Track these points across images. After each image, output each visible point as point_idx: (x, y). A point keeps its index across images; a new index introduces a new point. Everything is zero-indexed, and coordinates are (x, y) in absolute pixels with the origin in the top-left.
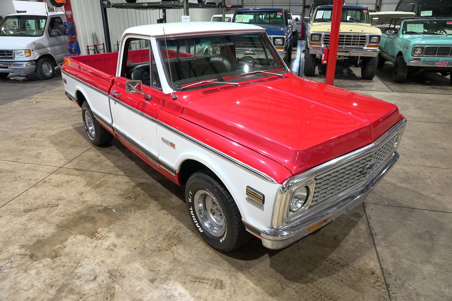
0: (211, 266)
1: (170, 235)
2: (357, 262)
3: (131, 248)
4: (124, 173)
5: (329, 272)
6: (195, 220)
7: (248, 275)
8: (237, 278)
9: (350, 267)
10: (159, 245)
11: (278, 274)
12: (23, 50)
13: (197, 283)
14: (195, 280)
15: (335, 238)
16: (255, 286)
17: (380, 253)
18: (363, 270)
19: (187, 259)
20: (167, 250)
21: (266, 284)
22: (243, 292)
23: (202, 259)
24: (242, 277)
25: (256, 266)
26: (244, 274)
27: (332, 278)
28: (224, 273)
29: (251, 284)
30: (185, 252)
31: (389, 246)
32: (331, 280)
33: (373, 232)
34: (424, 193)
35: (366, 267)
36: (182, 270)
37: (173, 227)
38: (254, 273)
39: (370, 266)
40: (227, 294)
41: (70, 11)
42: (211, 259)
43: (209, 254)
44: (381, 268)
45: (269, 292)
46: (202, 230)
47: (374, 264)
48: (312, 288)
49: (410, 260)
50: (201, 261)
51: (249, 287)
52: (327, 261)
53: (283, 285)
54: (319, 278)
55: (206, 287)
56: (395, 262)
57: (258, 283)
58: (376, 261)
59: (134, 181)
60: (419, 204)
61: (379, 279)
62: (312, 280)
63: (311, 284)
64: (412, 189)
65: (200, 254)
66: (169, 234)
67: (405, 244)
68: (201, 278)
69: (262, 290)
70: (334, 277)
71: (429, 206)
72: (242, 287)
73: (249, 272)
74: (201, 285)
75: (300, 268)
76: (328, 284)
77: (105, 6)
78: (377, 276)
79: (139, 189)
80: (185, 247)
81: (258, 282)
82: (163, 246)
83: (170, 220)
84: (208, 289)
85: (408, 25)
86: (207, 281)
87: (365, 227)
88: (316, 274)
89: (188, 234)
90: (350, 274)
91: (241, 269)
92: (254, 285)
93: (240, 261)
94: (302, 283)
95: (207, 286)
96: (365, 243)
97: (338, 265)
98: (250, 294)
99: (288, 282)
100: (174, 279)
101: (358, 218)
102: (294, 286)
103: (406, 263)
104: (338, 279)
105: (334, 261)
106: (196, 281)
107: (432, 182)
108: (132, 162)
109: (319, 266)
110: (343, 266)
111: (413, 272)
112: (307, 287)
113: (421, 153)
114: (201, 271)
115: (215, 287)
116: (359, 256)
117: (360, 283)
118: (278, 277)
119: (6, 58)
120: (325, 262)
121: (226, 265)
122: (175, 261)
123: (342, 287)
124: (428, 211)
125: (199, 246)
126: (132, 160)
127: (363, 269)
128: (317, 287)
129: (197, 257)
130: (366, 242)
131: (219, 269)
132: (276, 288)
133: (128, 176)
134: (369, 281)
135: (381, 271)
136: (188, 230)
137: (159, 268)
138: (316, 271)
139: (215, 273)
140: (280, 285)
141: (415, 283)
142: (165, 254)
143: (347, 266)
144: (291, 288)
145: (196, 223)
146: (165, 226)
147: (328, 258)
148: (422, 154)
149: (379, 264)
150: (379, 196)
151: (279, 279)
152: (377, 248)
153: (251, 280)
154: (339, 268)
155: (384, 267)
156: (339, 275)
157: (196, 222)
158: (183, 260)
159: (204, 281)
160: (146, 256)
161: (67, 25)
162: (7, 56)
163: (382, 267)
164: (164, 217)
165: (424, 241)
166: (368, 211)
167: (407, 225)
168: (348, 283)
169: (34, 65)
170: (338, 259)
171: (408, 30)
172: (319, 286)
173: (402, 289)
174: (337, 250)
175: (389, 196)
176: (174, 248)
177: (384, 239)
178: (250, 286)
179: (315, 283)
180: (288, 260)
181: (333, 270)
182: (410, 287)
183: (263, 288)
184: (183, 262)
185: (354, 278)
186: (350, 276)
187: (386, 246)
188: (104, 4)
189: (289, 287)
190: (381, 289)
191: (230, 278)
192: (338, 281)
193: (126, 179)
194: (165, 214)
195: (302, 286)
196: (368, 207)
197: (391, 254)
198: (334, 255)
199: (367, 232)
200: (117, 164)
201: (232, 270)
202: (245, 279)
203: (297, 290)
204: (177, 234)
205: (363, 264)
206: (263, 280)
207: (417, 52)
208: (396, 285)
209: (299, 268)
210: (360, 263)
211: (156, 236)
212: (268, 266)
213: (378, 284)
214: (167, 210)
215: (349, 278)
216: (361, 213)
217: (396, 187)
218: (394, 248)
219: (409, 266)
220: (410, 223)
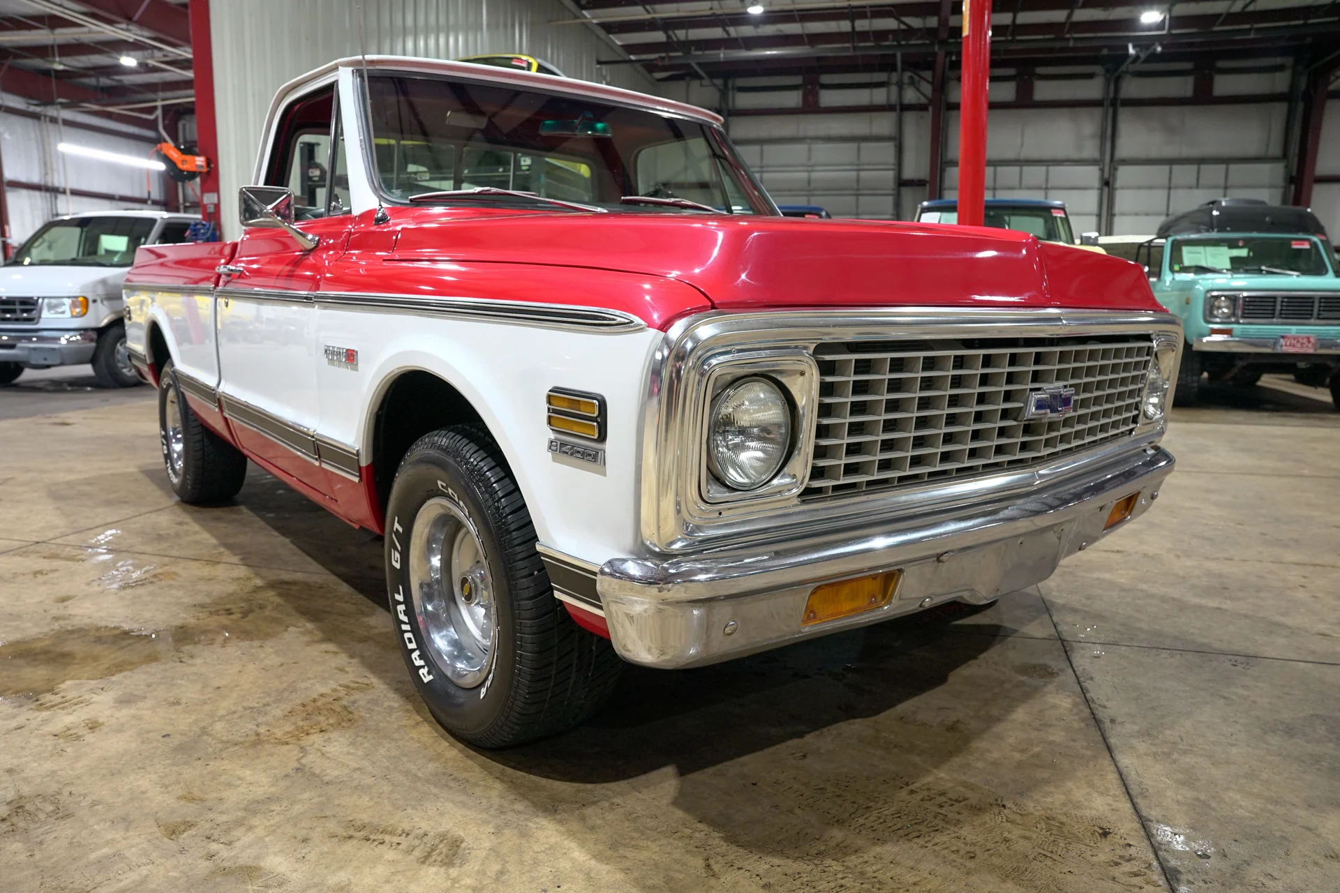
0: (435, 795)
1: (319, 704)
2: (1036, 797)
3: (151, 734)
4: (242, 559)
5: (919, 827)
6: (410, 641)
7: (575, 826)
8: (524, 834)
9: (1006, 811)
10: (262, 730)
11: (701, 826)
12: (69, 297)
13: (354, 842)
14: (351, 832)
15: (952, 728)
16: (593, 862)
17: (1133, 773)
18: (1062, 823)
19: (347, 771)
20: (287, 743)
21: (644, 855)
22: (532, 880)
23: (407, 773)
24: (547, 832)
25: (615, 800)
26: (561, 822)
27: (930, 845)
28: (480, 816)
29: (579, 855)
30: (352, 751)
31: (1168, 755)
32: (923, 851)
33: (1100, 714)
34: (1289, 621)
35: (1074, 812)
36: (315, 801)
37: (340, 686)
38: (599, 822)
39: (1094, 812)
40: (463, 883)
41: (215, 195)
42: (444, 774)
43: (443, 760)
44: (1140, 817)
45: (650, 882)
46: (429, 673)
47: (1110, 805)
48: (840, 876)
49: (1258, 796)
50: (401, 778)
51: (564, 864)
52: (912, 792)
53: (712, 862)
54: (874, 844)
55: (386, 857)
56: (1197, 799)
57: (609, 853)
58: (1114, 796)
59: (262, 578)
60: (1274, 646)
61: (1132, 851)
62: (842, 850)
63: (834, 863)
64: (1243, 612)
65: (404, 759)
66: (314, 701)
67: (1234, 750)
68: (376, 829)
69: (619, 876)
70: (936, 840)
71: (1314, 652)
72: (536, 863)
73: (583, 819)
74: (367, 850)
75: (797, 811)
76: (912, 864)
77: (314, 181)
78: (1122, 842)
79: (272, 593)
80: (357, 736)
81: (612, 849)
82: (276, 731)
83: (337, 668)
84: (393, 862)
85: (1185, 250)
86: (396, 840)
87: (1069, 700)
88: (863, 832)
89: (386, 704)
90: (1006, 834)
91: (550, 807)
92: (588, 857)
93: (557, 784)
94: (796, 859)
95: (390, 855)
96: (1071, 744)
97: (956, 804)
98: (564, 887)
99: (734, 852)
100: (266, 827)
101: (1042, 677)
102: (762, 867)
103: (1242, 803)
104: (955, 848)
105: (943, 794)
106: (351, 837)
107: (1314, 597)
108: (282, 538)
109: (879, 805)
110: (978, 810)
111: (1278, 834)
112: (814, 872)
113: (1264, 534)
114: (388, 808)
115: (425, 860)
116: (1047, 782)
117: (1049, 862)
118: (697, 835)
119: (17, 320)
120: (903, 794)
121: (494, 794)
122: (300, 774)
123: (968, 874)
124: (1310, 665)
125: (415, 736)
126: (284, 534)
127: (1064, 819)
128: (862, 873)
129: (391, 767)
130: (1074, 741)
131: (464, 805)
132: (680, 872)
133: (248, 566)
134: (1089, 858)
135: (1138, 826)
136: (391, 695)
137: (225, 794)
138: (861, 821)
139: (442, 814)
140: (700, 863)
141: (1290, 869)
142: (271, 755)
143: (996, 810)
144: (748, 874)
145: (413, 650)
146: (311, 681)
147: (917, 785)
148: (1267, 537)
149: (1129, 805)
150: (1123, 625)
151: (699, 844)
152: (1118, 757)
153: (582, 844)
154: (959, 813)
155: (1153, 813)
156: (958, 838)
157: (412, 646)
158: (332, 773)
159: (387, 838)
160: (196, 756)
161: (200, 229)
162: (18, 315)
163: (1144, 814)
164: (319, 659)
165: (1308, 742)
166: (1082, 661)
167: (1234, 697)
168: (996, 861)
169: (92, 340)
170: (961, 789)
171: (1187, 263)
172: (869, 870)
173: (1238, 887)
174: (957, 760)
175: (1157, 627)
176: (317, 739)
177: (1146, 734)
178: (573, 860)
179: (853, 860)
180: (755, 787)
181: (936, 822)
182: (1269, 883)
183: (626, 870)
184: (327, 779)
185: (1021, 846)
186: (1006, 840)
187: (1155, 754)
188: (310, 179)
189: (740, 869)
190: (1143, 885)
191: (498, 831)
192: (954, 856)
193: (242, 571)
194: (326, 652)
195: (792, 866)
196: (1082, 652)
197: (1180, 776)
198: (942, 775)
199: (1077, 714)
200: (231, 541)
201: (513, 810)
202: (558, 839)
203: (772, 881)
204: (344, 703)
205: (1064, 805)
206: (633, 843)
207: (1220, 311)
208: (1207, 873)
209: (791, 811)
210: (1049, 800)
211: (268, 705)
212: (666, 801)
213: (1127, 867)
214: (339, 643)
215: (1002, 848)
216: (1056, 663)
217: (1182, 606)
218: (1189, 760)
219: (1256, 814)
220: (1246, 693)
